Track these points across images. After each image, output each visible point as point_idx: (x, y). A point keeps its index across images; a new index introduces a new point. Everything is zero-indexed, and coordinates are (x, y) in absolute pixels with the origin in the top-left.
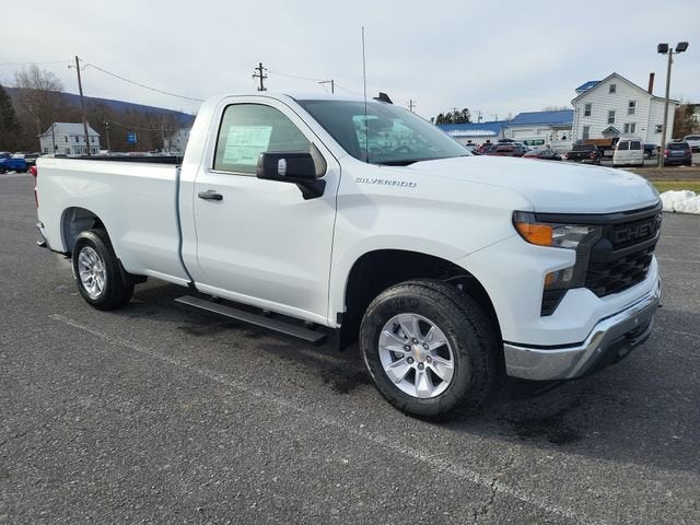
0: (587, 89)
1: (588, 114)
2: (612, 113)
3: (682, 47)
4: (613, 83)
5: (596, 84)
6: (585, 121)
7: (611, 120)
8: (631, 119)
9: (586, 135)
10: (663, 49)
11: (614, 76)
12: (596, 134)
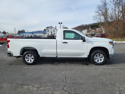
0: (48, 28)
1: (48, 32)
2: (51, 32)
3: (62, 23)
4: (51, 27)
5: (49, 27)
6: (48, 33)
7: (52, 33)
8: (54, 33)
9: (48, 35)
10: (59, 23)
11: (51, 26)
12: (50, 35)
